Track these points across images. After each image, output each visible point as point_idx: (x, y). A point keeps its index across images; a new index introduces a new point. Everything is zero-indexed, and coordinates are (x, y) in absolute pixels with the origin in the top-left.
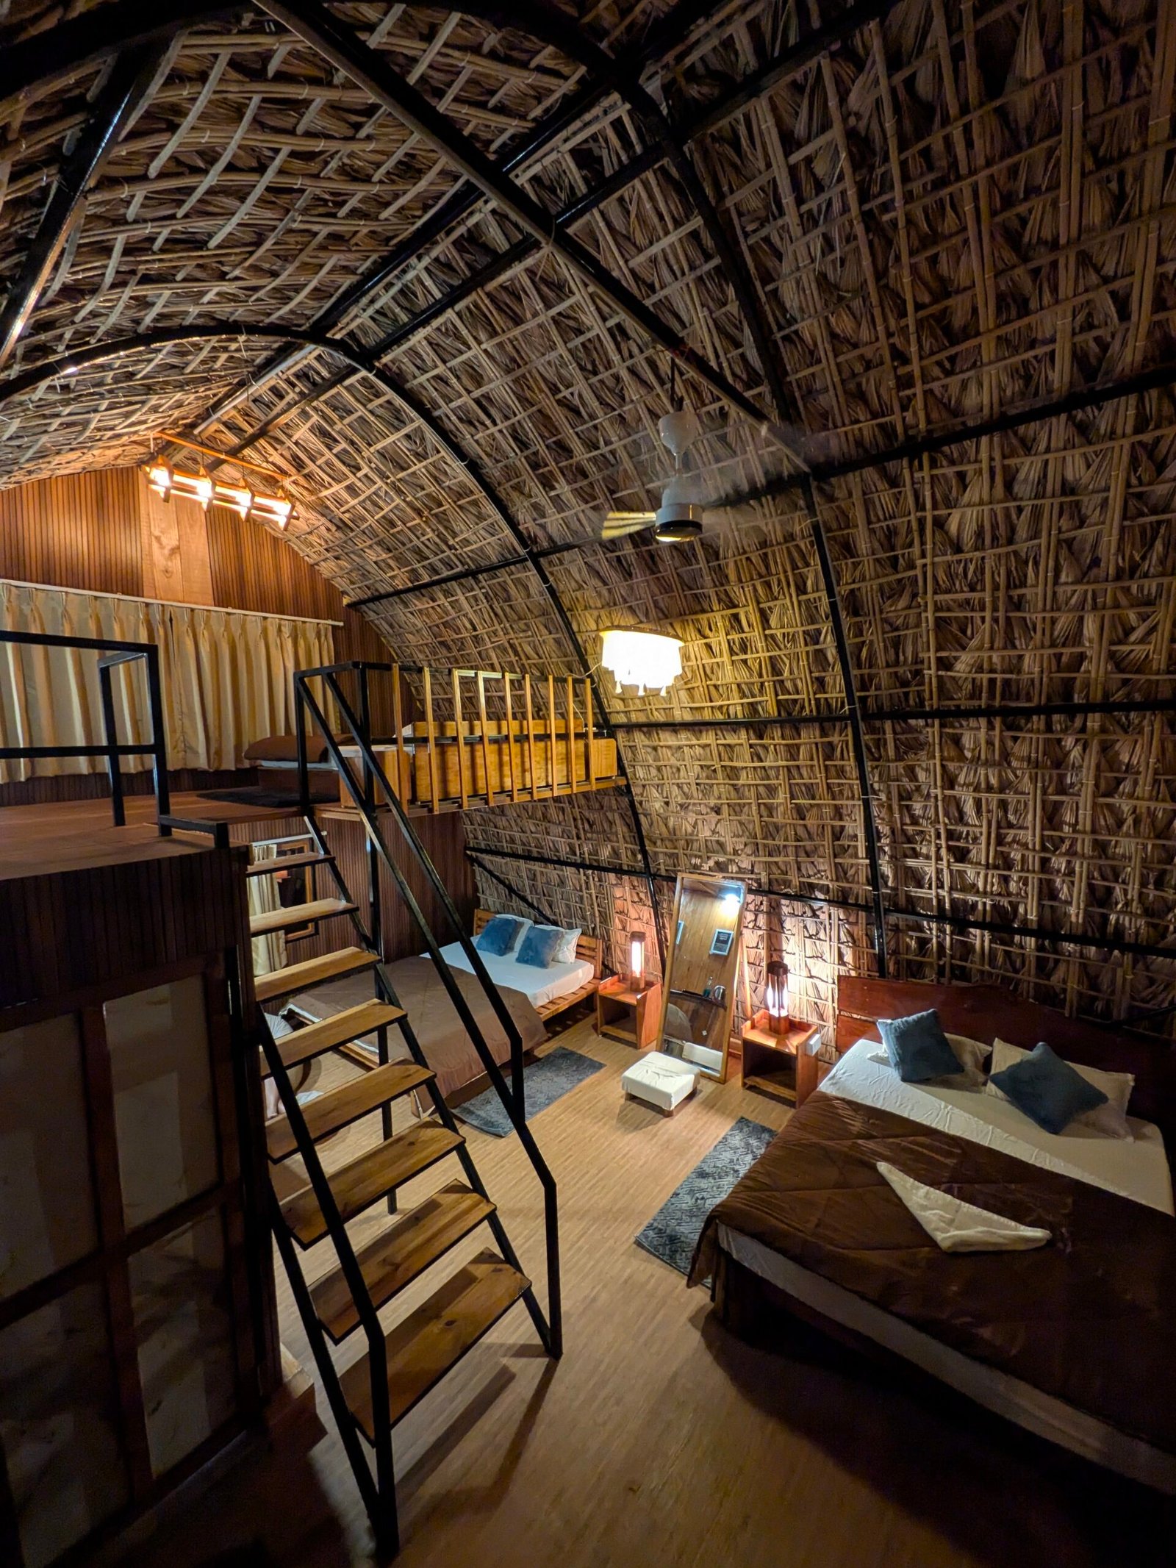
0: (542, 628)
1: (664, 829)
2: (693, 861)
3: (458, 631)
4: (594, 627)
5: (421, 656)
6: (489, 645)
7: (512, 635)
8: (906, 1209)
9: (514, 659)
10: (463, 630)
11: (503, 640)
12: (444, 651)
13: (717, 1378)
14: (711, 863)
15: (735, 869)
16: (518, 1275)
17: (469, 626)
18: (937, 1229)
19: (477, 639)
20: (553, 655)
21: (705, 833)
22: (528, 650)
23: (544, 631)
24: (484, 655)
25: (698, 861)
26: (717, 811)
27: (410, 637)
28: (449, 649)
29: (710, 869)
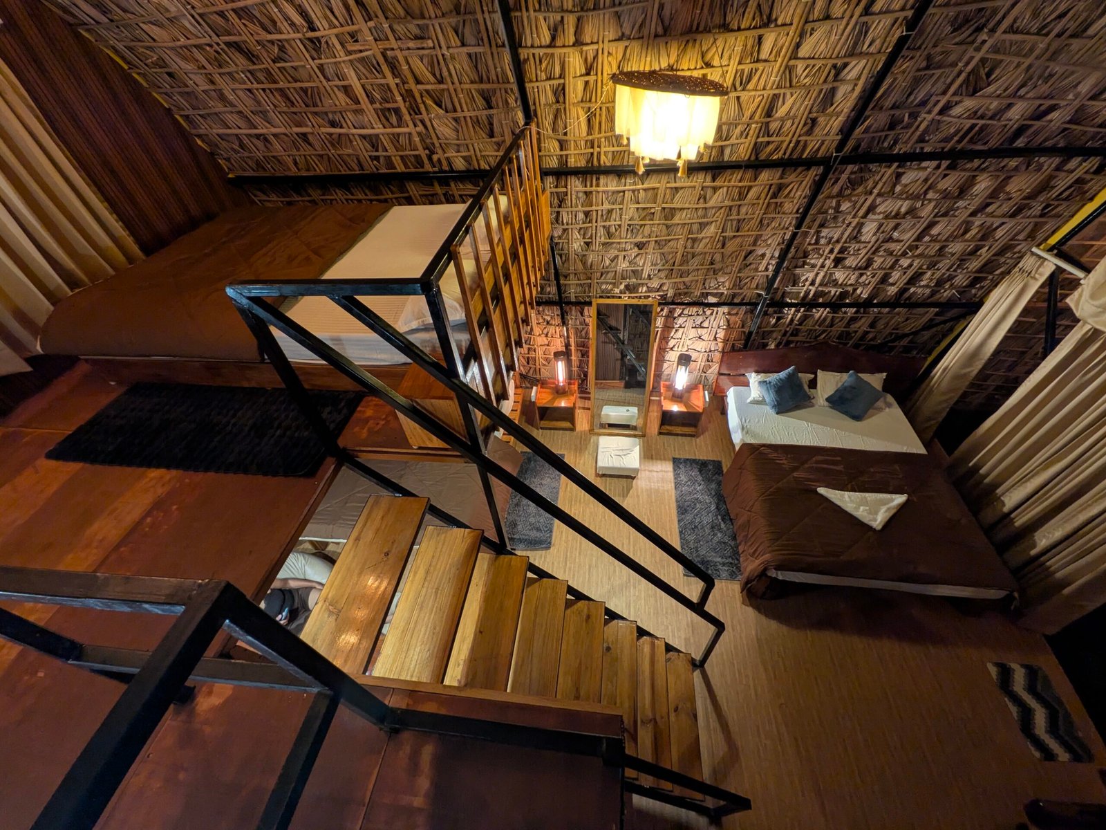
0: (451, 34)
1: (580, 266)
2: (604, 287)
3: (271, 25)
4: (546, 38)
5: (188, 67)
6: (342, 56)
7: (393, 43)
8: (846, 512)
9: (391, 81)
10: (284, 26)
11: (373, 50)
12: (241, 60)
13: (773, 625)
14: (622, 287)
15: (645, 289)
16: (681, 654)
17: (298, 19)
18: (870, 520)
19: (315, 45)
20: (466, 79)
21: (623, 265)
22: (421, 69)
23: (454, 41)
24: (330, 71)
25: (610, 287)
26: (640, 246)
27: (155, 31)
28: (251, 56)
29: (621, 292)
